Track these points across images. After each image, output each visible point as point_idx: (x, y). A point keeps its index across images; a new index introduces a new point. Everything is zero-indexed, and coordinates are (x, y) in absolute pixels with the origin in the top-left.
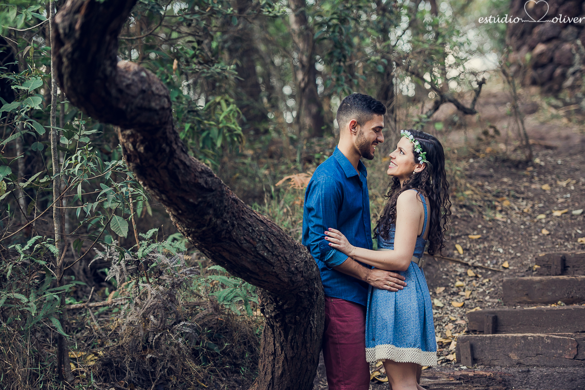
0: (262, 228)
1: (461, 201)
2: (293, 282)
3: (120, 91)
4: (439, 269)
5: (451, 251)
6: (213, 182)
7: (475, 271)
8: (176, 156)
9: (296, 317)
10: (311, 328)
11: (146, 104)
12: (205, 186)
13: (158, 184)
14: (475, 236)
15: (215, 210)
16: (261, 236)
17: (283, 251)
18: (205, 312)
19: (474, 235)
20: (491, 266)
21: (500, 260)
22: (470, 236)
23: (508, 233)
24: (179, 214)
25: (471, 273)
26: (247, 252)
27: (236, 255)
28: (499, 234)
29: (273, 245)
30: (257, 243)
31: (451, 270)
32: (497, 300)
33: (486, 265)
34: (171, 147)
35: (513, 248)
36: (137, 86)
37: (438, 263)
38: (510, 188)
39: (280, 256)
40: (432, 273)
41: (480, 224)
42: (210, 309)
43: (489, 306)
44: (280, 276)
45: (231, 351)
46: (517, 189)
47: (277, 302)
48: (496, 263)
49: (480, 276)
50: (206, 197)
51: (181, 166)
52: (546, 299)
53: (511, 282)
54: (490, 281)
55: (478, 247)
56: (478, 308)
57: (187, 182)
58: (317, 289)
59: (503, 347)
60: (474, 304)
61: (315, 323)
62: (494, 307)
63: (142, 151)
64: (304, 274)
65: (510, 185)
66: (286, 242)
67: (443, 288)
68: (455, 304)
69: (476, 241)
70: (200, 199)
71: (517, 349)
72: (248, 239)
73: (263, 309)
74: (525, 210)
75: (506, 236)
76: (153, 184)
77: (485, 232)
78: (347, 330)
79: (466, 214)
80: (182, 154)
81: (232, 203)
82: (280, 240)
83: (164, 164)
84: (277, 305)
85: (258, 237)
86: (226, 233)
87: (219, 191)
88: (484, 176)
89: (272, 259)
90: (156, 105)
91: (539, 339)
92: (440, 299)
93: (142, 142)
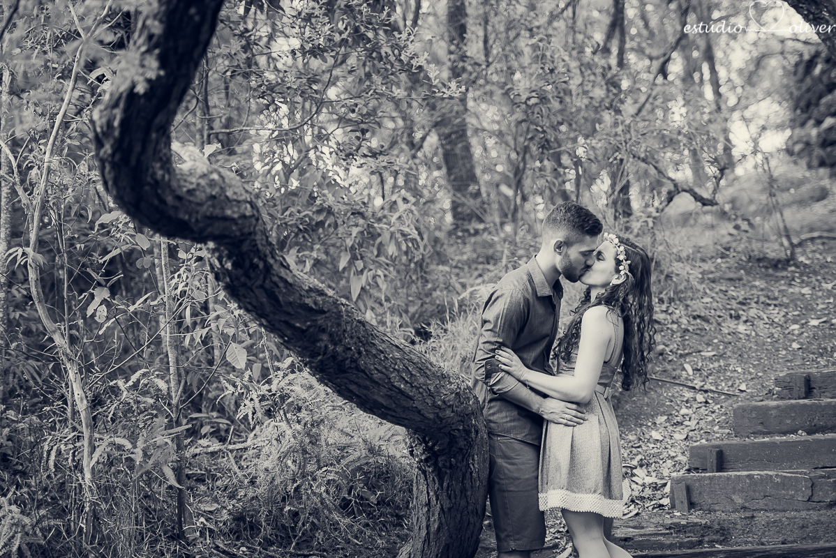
0: (397, 355)
1: (695, 311)
2: (441, 419)
3: (179, 198)
4: (662, 395)
5: (678, 372)
6: (324, 302)
7: (706, 395)
8: (274, 272)
9: (450, 461)
10: (471, 473)
11: (217, 212)
12: (314, 307)
13: (255, 307)
14: (709, 353)
15: (331, 335)
16: (396, 364)
17: (426, 381)
18: (357, 454)
19: (708, 351)
20: (726, 389)
21: (737, 381)
22: (702, 353)
23: (751, 347)
24: (285, 341)
25: (700, 398)
26: (379, 384)
27: (366, 388)
28: (739, 349)
29: (412, 374)
30: (392, 373)
31: (677, 395)
32: (727, 431)
33: (720, 388)
34: (265, 262)
35: (754, 366)
36: (204, 191)
37: (661, 387)
38: (760, 293)
39: (421, 387)
40: (653, 399)
41: (717, 338)
42: (363, 451)
43: (717, 438)
44: (422, 412)
45: (393, 501)
46: (770, 294)
47: (426, 443)
48: (732, 386)
49: (710, 401)
50: (316, 320)
51: (281, 285)
52: (785, 428)
53: (743, 409)
54: (721, 407)
55: (711, 366)
56: (704, 441)
57: (291, 303)
58: (475, 425)
59: (725, 488)
60: (699, 436)
61: (476, 466)
62: (722, 440)
63: (230, 268)
64: (455, 409)
65: (762, 290)
66: (430, 370)
67: (666, 417)
68: (677, 436)
69: (710, 359)
70: (309, 323)
71: (742, 491)
72: (380, 368)
73: (413, 451)
74: (776, 320)
75: (746, 352)
76: (250, 307)
77: (721, 347)
78: (516, 475)
79: (700, 327)
80: (282, 270)
81: (356, 326)
82: (420, 369)
83: (259, 283)
84: (427, 446)
85: (393, 366)
86: (351, 361)
87: (335, 313)
88: (731, 279)
89: (411, 391)
90: (234, 212)
91: (766, 478)
92: (660, 431)
93: (229, 257)
